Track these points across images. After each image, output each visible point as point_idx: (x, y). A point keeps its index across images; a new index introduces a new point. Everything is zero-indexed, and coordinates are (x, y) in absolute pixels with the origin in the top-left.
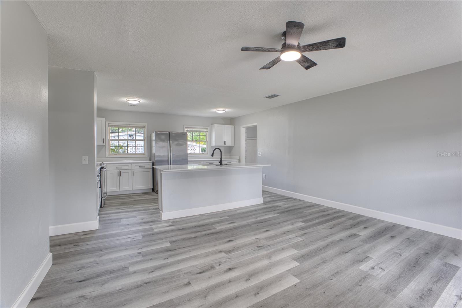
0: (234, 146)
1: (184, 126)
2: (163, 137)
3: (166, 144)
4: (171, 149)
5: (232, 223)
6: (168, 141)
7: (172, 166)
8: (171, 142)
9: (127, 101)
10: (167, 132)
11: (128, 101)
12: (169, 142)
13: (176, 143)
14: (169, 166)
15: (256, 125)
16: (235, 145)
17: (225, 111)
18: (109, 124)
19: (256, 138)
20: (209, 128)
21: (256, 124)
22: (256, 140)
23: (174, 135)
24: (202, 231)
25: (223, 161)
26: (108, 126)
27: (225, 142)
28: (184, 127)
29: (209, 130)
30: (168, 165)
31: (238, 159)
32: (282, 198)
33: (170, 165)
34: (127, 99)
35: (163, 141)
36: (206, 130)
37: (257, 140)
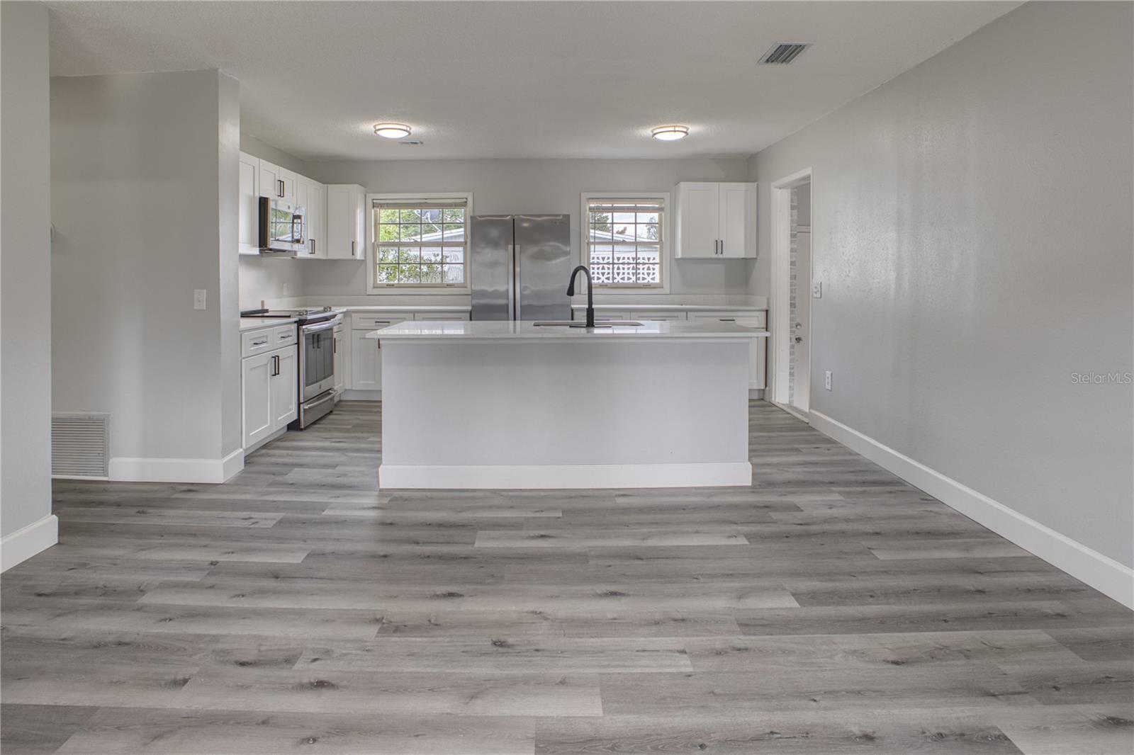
0: (756, 258)
1: (582, 194)
2: (494, 233)
3: (503, 255)
4: (518, 269)
5: (543, 536)
6: (507, 244)
7: (518, 322)
8: (517, 247)
9: (375, 132)
10: (507, 216)
11: (379, 133)
12: (512, 246)
13: (533, 249)
14: (511, 322)
15: (808, 177)
16: (757, 254)
17: (684, 134)
18: (374, 201)
19: (810, 225)
20: (666, 196)
21: (808, 171)
22: (810, 232)
23: (526, 225)
24: (425, 543)
25: (595, 314)
26: (374, 207)
27: (719, 246)
28: (584, 196)
29: (667, 204)
30: (508, 320)
31: (765, 307)
32: (860, 478)
33: (515, 319)
34: (375, 127)
35: (495, 244)
36: (661, 203)
37: (811, 234)
